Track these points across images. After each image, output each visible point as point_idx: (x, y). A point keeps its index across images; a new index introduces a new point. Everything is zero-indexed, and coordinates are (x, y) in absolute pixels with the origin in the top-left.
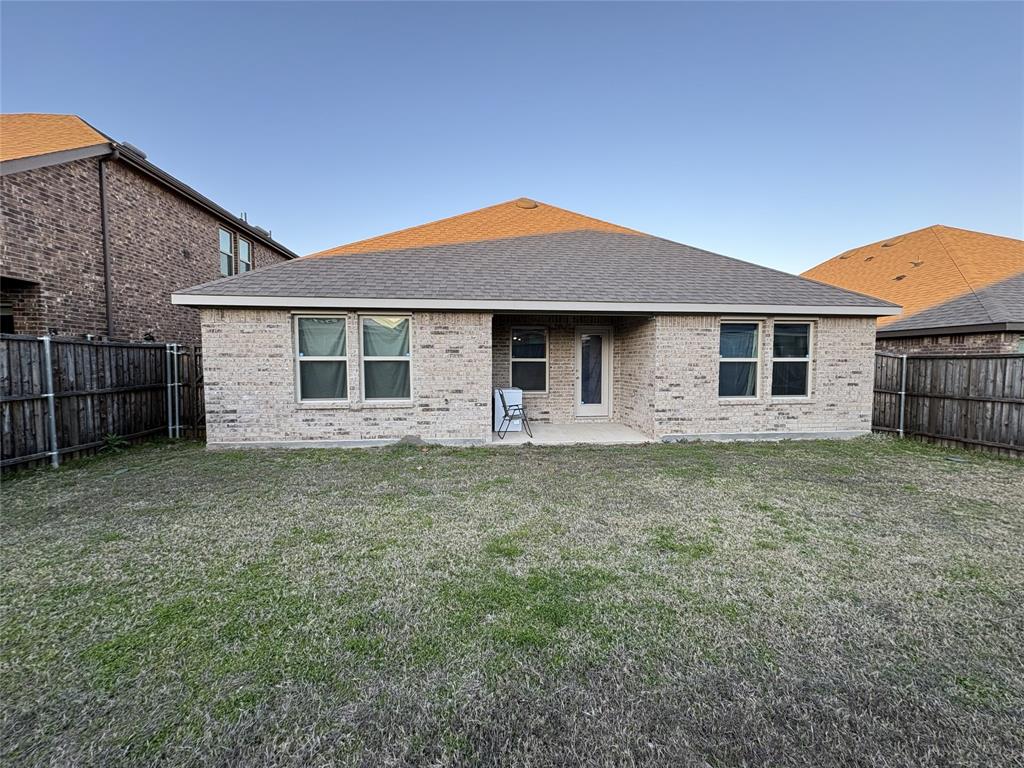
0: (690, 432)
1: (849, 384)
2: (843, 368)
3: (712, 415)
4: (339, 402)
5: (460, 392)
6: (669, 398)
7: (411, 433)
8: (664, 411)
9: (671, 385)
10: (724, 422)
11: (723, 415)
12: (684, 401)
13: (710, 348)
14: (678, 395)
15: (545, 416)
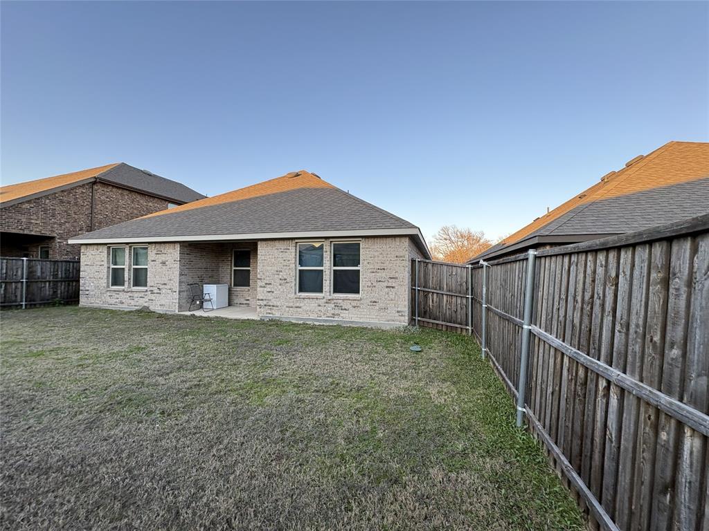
0: (276, 314)
1: (387, 287)
2: (382, 274)
3: (291, 304)
4: (120, 288)
5: (165, 284)
6: (265, 292)
7: (146, 305)
8: (262, 300)
9: (266, 284)
10: (298, 309)
11: (298, 305)
12: (273, 294)
13: (289, 261)
14: (270, 290)
15: (248, 302)
